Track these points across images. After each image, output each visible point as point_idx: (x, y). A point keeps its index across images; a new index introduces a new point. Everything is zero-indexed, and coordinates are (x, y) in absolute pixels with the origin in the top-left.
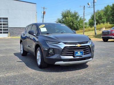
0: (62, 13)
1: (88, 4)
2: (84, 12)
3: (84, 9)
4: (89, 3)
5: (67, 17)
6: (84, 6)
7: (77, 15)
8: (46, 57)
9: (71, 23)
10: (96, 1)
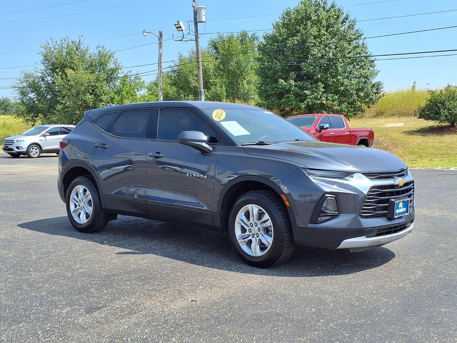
0: (43, 50)
1: (179, 27)
2: (160, 55)
3: (160, 44)
4: (181, 24)
5: (69, 72)
6: (161, 34)
7: (111, 66)
8: (310, 225)
9: (89, 98)
10: (204, 19)
